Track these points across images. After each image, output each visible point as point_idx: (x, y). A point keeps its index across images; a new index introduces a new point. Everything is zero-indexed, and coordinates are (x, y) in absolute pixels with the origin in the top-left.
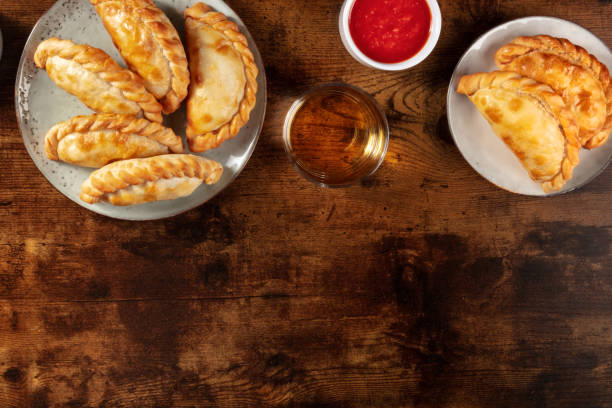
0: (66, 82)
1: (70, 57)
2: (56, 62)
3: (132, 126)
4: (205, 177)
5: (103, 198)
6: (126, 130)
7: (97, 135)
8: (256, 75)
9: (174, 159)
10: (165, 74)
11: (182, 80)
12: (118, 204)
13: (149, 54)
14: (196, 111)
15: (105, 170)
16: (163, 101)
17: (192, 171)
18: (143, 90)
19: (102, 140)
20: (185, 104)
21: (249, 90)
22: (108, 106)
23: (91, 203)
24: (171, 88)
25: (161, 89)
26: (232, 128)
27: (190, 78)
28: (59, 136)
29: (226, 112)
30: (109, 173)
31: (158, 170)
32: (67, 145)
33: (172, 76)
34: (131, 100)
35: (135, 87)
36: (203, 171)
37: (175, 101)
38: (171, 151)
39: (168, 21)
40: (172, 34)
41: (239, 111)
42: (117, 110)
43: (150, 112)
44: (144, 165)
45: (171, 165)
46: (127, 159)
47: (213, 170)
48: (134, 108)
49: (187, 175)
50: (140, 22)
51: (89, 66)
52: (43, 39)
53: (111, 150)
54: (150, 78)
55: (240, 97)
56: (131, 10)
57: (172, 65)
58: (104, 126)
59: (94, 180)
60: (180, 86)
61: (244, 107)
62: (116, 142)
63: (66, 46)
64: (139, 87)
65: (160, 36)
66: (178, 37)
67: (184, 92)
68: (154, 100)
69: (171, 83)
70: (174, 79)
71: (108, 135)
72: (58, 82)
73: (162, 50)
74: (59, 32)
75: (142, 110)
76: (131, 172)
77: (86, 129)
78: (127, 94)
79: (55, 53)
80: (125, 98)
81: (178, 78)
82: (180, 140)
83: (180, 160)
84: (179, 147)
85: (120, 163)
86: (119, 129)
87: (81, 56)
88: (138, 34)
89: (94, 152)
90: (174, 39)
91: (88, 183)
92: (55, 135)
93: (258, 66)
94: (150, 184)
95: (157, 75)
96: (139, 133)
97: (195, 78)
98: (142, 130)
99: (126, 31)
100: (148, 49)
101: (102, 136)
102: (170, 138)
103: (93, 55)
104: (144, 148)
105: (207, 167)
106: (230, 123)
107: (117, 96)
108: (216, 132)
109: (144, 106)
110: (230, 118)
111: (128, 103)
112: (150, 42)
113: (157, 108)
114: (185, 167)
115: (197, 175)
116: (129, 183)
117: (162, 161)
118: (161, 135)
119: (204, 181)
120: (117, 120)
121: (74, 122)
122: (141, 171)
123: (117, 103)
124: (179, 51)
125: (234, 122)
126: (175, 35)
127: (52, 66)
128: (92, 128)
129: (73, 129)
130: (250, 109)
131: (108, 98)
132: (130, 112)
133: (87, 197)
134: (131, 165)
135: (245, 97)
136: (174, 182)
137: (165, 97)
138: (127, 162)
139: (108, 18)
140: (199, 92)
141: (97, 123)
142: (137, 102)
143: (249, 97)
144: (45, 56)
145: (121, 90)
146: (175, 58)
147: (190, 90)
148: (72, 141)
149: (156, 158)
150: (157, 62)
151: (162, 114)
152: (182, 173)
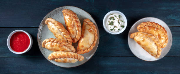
0: (51, 29)
1: (54, 23)
2: (50, 24)
3: (64, 44)
4: (79, 59)
5: (53, 59)
6: (62, 44)
7: (55, 44)
8: (97, 39)
9: (72, 54)
10: (75, 33)
11: (79, 36)
12: (57, 62)
13: (73, 28)
14: (81, 44)
15: (55, 53)
16: (73, 40)
17: (76, 57)
18: (69, 36)
19: (56, 45)
20: (78, 42)
21: (94, 42)
22: (60, 37)
23: (50, 60)
24: (76, 37)
25: (73, 36)
26: (88, 50)
27: (81, 36)
28: (46, 42)
29: (88, 46)
30: (56, 54)
31: (68, 55)
32: (47, 45)
33: (77, 34)
34: (65, 37)
35: (67, 35)
36: (79, 58)
37: (76, 40)
38: (72, 52)
39: (79, 21)
40: (79, 24)
41: (91, 47)
42: (61, 39)
43: (70, 41)
44: (65, 53)
45: (71, 55)
47: (81, 58)
48: (65, 40)
49: (75, 58)
50: (73, 19)
51: (57, 27)
52: (49, 18)
53: (57, 48)
54: (71, 33)
56: (71, 16)
57: (77, 32)
58: (57, 42)
59: (52, 55)
61: (92, 46)
62: (59, 46)
63: (53, 21)
64: (68, 35)
65: (76, 24)
66: (81, 25)
67: (79, 39)
68: (71, 39)
69: (76, 36)
70: (77, 35)
71: (58, 44)
72: (49, 28)
73: (76, 27)
74: (53, 17)
75: (67, 40)
76: (62, 55)
77: (53, 42)
78: (65, 36)
79: (50, 21)
80: (64, 36)
81: (78, 35)
82: (75, 49)
83: (74, 54)
84: (74, 51)
85: (59, 52)
86: (61, 43)
87: (56, 24)
88: (71, 22)
89: (54, 48)
90: (80, 26)
91: (50, 55)
93: (98, 37)
94: (65, 58)
95: (73, 33)
97: (82, 36)
98: (66, 45)
99: (68, 21)
100: (73, 26)
101: (56, 44)
102: (73, 48)
103: (59, 24)
104: (65, 49)
106: (88, 49)
107: (62, 36)
108: (84, 50)
109: (68, 39)
111: (64, 38)
112: (74, 25)
113: (71, 41)
115: (77, 59)
116: (60, 57)
117: (69, 54)
118: (71, 47)
119: (79, 60)
120: (61, 41)
121: (51, 39)
122: (64, 55)
123: (62, 37)
124: (80, 29)
125: (89, 49)
126: (80, 25)
127: (49, 24)
128: (54, 42)
129: (50, 41)
130: (93, 47)
131: (60, 35)
132: (64, 40)
133: (49, 58)
134: (62, 53)
135: (93, 44)
136: (71, 59)
137: (74, 39)
138: (61, 52)
139: (65, 17)
140: (82, 40)
141: (56, 41)
142: (67, 38)
143: (94, 44)
144: (47, 22)
145: (64, 34)
146: (78, 30)
147: (80, 39)
148: (49, 44)
149: (68, 52)
150: (74, 30)
151: (72, 43)
152: (74, 57)
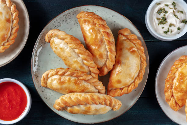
0: (59, 50)
1: (63, 39)
2: (56, 41)
3: (84, 77)
4: (114, 106)
5: (64, 109)
6: (81, 78)
7: (68, 78)
8: (145, 67)
9: (101, 96)
10: (104, 57)
11: (112, 61)
12: (72, 112)
13: (99, 46)
14: (115, 77)
15: (68, 95)
16: (100, 69)
17: (108, 102)
18: (92, 62)
19: (69, 81)
20: (110, 73)
21: (141, 73)
22: (75, 66)
23: (59, 110)
24: (105, 64)
25: (101, 63)
26: (130, 89)
27: (115, 61)
28: (49, 76)
29: (129, 81)
30: (70, 98)
31: (93, 99)
32: (52, 81)
33: (108, 58)
34: (86, 65)
35: (89, 60)
36: (113, 103)
37: (106, 71)
38: (99, 92)
39: (111, 33)
40: (112, 39)
41: (134, 82)
42: (79, 69)
43: (94, 73)
44: (88, 96)
45: (99, 98)
46: (79, 92)
47: (118, 104)
48: (86, 69)
49: (106, 104)
50: (99, 31)
51: (71, 45)
52: (51, 29)
53: (72, 86)
54: (97, 56)
55: (136, 75)
56: (96, 24)
57: (109, 53)
58: (71, 75)
59: (62, 99)
60: (110, 64)
61: (136, 81)
62: (76, 83)
63: (61, 34)
64: (91, 60)
65: (107, 38)
66: (114, 41)
67: (111, 67)
68: (96, 68)
69: (106, 62)
70: (108, 60)
71: (73, 79)
72: (54, 49)
73: (106, 45)
74: (59, 28)
75: (90, 71)
76: (81, 98)
77: (63, 74)
78: (85, 62)
79: (56, 36)
80: (84, 64)
81: (110, 60)
82: (105, 88)
83: (103, 97)
84: (104, 91)
85: (75, 94)
86: (78, 77)
87: (68, 40)
88: (96, 36)
89: (64, 86)
90: (113, 42)
91: (59, 100)
92: (48, 75)
93: (147, 63)
94: (88, 106)
95: (101, 56)
96: (87, 81)
97: (118, 62)
98: (88, 80)
99: (90, 33)
100: (100, 43)
101: (70, 79)
102: (101, 86)
103: (74, 40)
104: (87, 88)
105: (115, 102)
106: (129, 86)
107: (80, 62)
108: (122, 89)
109: (91, 69)
110: (129, 84)
111: (84, 66)
112: (102, 41)
113: (98, 72)
114: (105, 100)
115: (110, 105)
116: (78, 103)
117: (96, 96)
118: (97, 84)
119: (112, 109)
120: (78, 73)
121: (58, 70)
122: (86, 98)
123: (80, 65)
124: (113, 48)
125: (131, 86)
126: (113, 40)
127: (53, 41)
128: (66, 74)
129: (57, 74)
130: (139, 82)
131: (76, 62)
132: (84, 71)
133: (57, 106)
134: (81, 95)
135: (138, 76)
136: (99, 107)
137: (102, 68)
138: (79, 94)
139: (83, 25)
140: (118, 69)
141: (68, 73)
142: (89, 67)
143: (140, 76)
144: (50, 38)
145: (83, 59)
146: (111, 51)
147: (114, 67)
148: (55, 79)
149: (93, 94)
150: (102, 50)
151: (98, 75)
152: (104, 103)
